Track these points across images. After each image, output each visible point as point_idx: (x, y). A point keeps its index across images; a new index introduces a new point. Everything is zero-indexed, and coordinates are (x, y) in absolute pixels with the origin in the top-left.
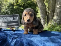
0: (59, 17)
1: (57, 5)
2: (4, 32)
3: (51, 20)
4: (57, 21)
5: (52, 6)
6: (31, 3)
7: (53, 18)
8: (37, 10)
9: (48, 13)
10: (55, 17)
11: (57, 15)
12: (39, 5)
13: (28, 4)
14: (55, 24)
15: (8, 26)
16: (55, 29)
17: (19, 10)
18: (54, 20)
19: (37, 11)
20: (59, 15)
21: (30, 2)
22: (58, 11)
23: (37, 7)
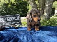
0: (48, 13)
5: (42, 4)
6: (23, 2)
13: (20, 3)
17: (12, 9)
21: (21, 1)
22: (47, 9)
23: (28, 5)
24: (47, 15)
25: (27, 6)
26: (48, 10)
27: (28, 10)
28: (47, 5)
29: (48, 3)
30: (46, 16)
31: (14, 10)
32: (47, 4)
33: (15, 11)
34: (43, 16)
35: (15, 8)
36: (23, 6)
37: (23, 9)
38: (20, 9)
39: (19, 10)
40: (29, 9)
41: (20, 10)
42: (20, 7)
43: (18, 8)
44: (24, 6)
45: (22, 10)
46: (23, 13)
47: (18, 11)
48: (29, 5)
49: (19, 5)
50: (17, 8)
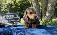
0: (50, 14)
1: (49, 4)
2: (7, 28)
3: (44, 17)
4: (49, 17)
5: (45, 5)
6: (27, 3)
7: (45, 15)
9: (42, 11)
10: (47, 14)
11: (49, 13)
12: (34, 4)
14: (48, 20)
15: (10, 22)
16: (48, 23)
17: (16, 9)
18: (47, 16)
20: (51, 12)
21: (25, 2)
22: (49, 9)
24: (49, 16)
34: (45, 17)
35: (19, 9)
39: (23, 11)
50: (21, 9)
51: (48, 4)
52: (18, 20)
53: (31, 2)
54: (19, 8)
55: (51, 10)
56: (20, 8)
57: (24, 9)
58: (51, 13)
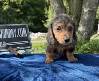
5: (77, 8)
6: (35, 2)
7: (77, 30)
8: (46, 15)
10: (81, 29)
11: (84, 25)
13: (29, 3)
14: (81, 39)
19: (46, 17)
22: (85, 18)
23: (45, 9)
24: (85, 31)
25: (44, 11)
26: (87, 21)
27: (47, 19)
28: (85, 10)
29: (89, 6)
30: (83, 33)
31: (16, 18)
32: (86, 8)
33: (18, 20)
34: (77, 33)
35: (18, 13)
36: (35, 10)
37: (36, 17)
38: (28, 15)
39: (27, 18)
40: (48, 17)
41: (29, 17)
42: (30, 12)
43: (25, 14)
44: (38, 9)
45: (34, 17)
46: (35, 25)
47: (24, 19)
48: (49, 9)
49: (28, 8)
50: (22, 13)
51: (83, 7)
52: (27, 42)
53: (49, 1)
54: (18, 10)
55: (89, 20)
56: (21, 11)
57: (28, 13)
58: (89, 26)
